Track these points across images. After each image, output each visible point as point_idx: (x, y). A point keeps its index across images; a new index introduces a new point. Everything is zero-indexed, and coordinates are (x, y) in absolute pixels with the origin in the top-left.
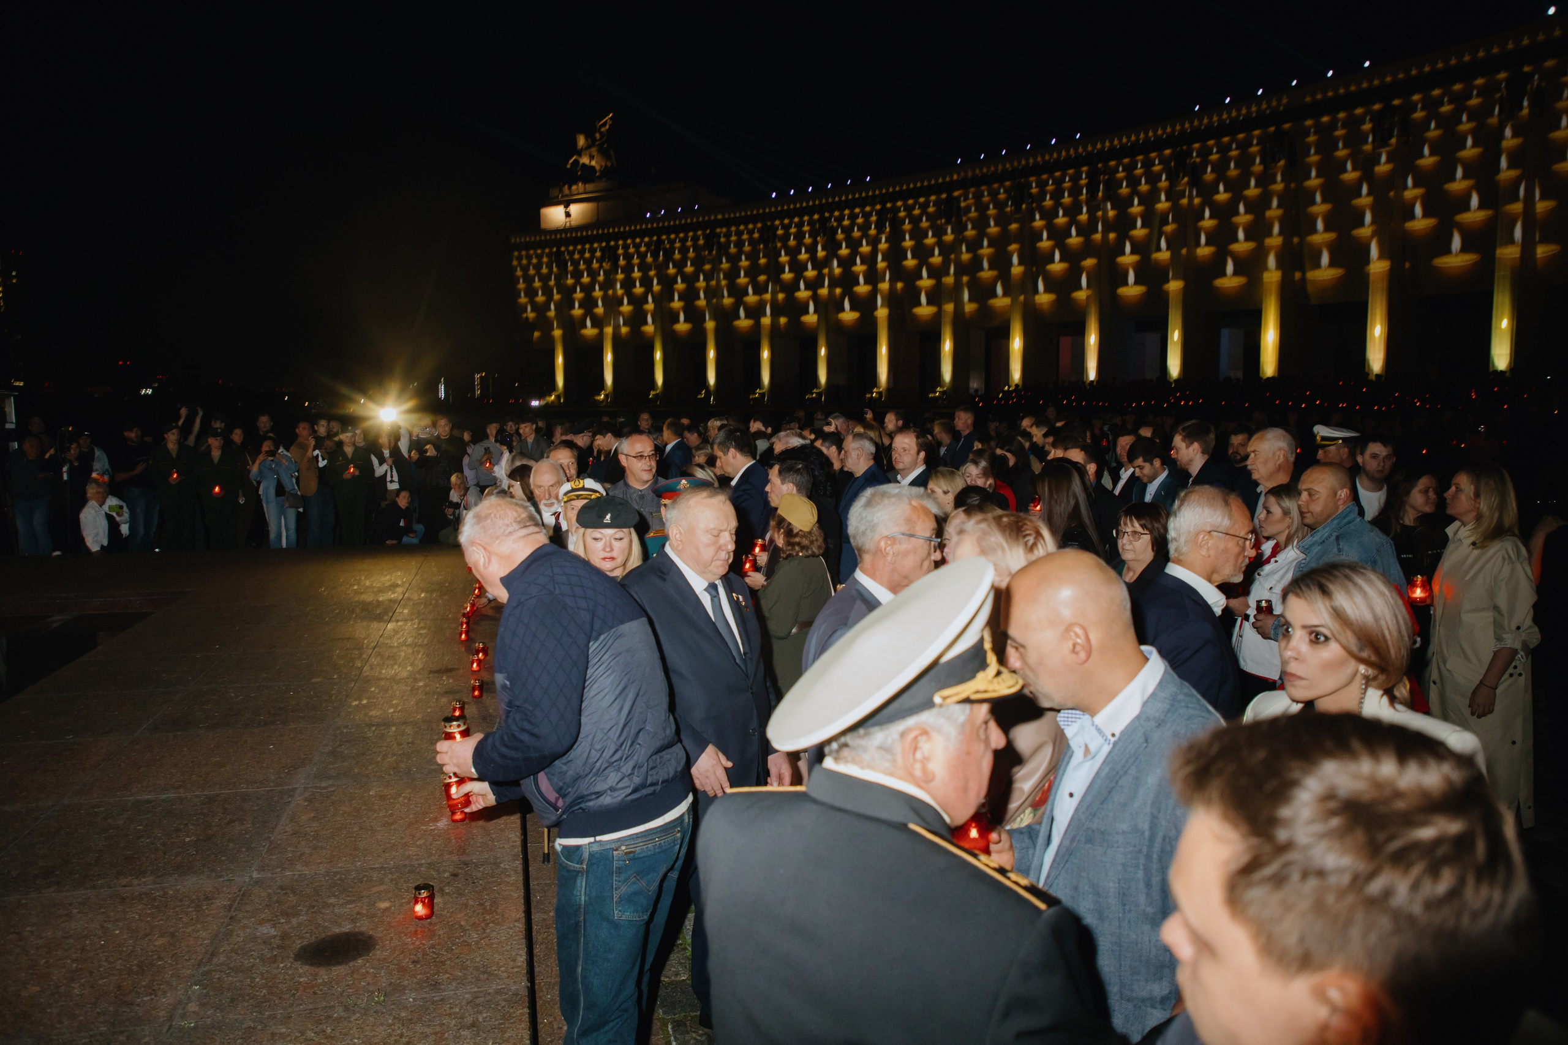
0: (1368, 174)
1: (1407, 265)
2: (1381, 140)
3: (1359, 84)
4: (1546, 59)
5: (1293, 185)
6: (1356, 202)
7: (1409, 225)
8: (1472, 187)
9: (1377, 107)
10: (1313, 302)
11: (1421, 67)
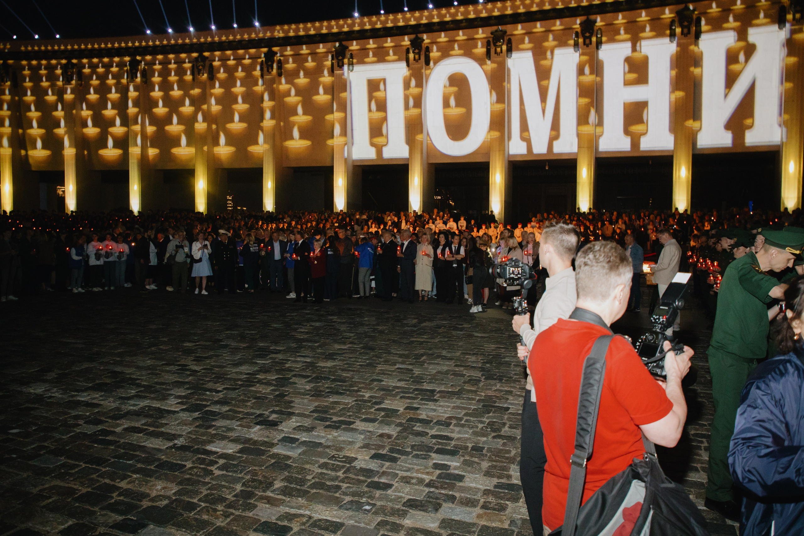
0: (61, 99)
1: (86, 152)
2: (68, 80)
3: (53, 46)
4: (146, 55)
5: (17, 98)
6: (55, 113)
7: (85, 130)
8: (116, 114)
9: (64, 61)
10: (33, 169)
11: (86, 45)
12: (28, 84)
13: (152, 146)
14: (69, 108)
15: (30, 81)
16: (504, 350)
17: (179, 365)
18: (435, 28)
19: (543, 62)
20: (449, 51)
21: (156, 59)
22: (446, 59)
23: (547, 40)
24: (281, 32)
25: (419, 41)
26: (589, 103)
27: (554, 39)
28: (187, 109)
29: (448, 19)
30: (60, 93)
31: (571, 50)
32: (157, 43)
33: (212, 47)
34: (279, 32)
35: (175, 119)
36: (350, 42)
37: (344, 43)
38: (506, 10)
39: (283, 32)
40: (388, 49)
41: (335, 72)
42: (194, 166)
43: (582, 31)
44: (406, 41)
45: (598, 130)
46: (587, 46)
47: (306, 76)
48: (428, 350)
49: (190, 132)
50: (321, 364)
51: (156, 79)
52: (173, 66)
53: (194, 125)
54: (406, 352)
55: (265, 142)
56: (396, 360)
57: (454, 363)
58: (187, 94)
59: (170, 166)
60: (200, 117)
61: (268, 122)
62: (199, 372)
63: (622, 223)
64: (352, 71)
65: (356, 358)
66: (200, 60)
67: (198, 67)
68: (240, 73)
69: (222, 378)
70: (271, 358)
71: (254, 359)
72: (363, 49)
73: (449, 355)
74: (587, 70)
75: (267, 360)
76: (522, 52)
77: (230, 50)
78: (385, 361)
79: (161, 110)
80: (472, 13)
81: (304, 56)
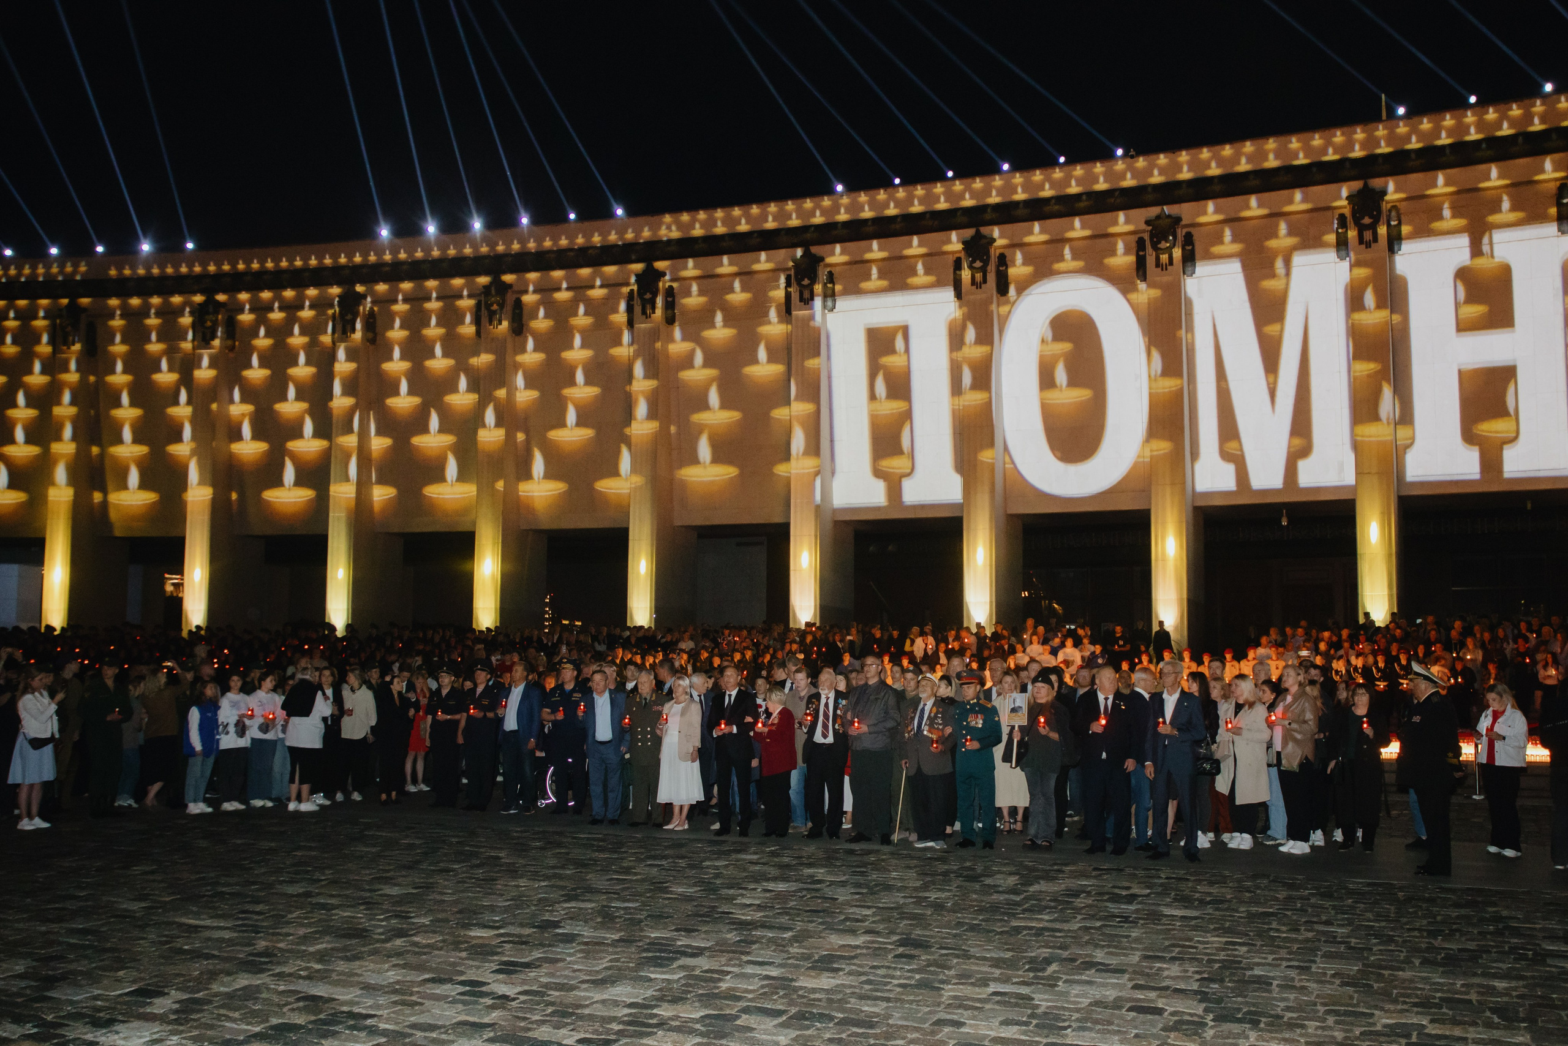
0: (187, 379)
1: (234, 496)
2: (204, 338)
3: (176, 267)
4: (377, 282)
5: (92, 379)
6: (173, 411)
7: (237, 448)
8: (306, 411)
9: (198, 298)
10: (118, 533)
11: (248, 262)
12: (119, 348)
13: (381, 481)
14: (202, 398)
15: (123, 342)
16: (1245, 949)
17: (463, 983)
18: (1021, 212)
19: (1268, 284)
20: (1052, 263)
21: (398, 291)
22: (1045, 281)
23: (1274, 235)
24: (674, 228)
25: (984, 241)
26: (1377, 373)
27: (1290, 233)
28: (462, 398)
29: (1047, 192)
30: (186, 367)
31: (1331, 255)
32: (403, 256)
33: (522, 262)
34: (669, 228)
35: (434, 422)
36: (828, 247)
37: (814, 249)
38: (1180, 171)
39: (679, 229)
40: (913, 260)
41: (794, 313)
42: (474, 524)
43: (1354, 213)
44: (954, 243)
45: (1403, 432)
46: (1368, 245)
47: (727, 323)
48: (1060, 948)
49: (466, 450)
50: (806, 982)
51: (397, 333)
52: (434, 305)
53: (476, 433)
54: (1009, 955)
55: (634, 470)
56: (986, 973)
57: (1130, 980)
58: (462, 366)
59: (421, 525)
60: (490, 416)
61: (642, 426)
62: (514, 999)
63: (1475, 645)
64: (832, 310)
65: (889, 967)
66: (493, 292)
67: (488, 306)
68: (581, 319)
69: (573, 1014)
70: (682, 967)
71: (643, 970)
72: (856, 262)
73: (1113, 961)
74: (1369, 299)
75: (673, 971)
76: (1217, 261)
77: (561, 268)
78: (959, 976)
79: (403, 402)
80: (1101, 179)
81: (724, 279)
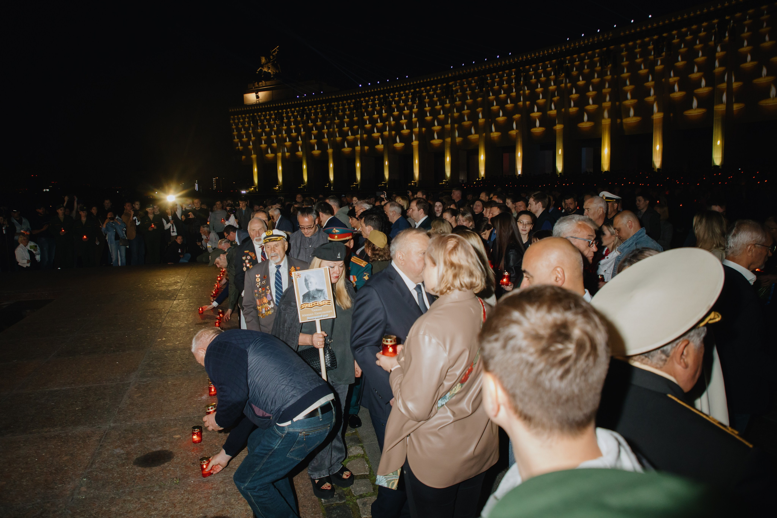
0: (652, 71)
1: (672, 115)
2: (658, 53)
3: (646, 26)
5: (615, 76)
6: (646, 84)
7: (672, 95)
8: (702, 76)
9: (655, 37)
11: (676, 18)
12: (625, 63)
13: (737, 102)
14: (659, 77)
21: (747, 14)
30: (651, 66)
35: (764, 71)
51: (746, 34)
79: (749, 64)
